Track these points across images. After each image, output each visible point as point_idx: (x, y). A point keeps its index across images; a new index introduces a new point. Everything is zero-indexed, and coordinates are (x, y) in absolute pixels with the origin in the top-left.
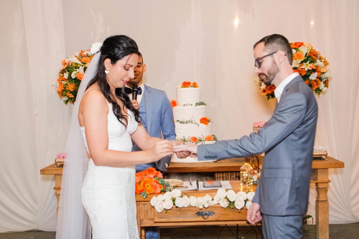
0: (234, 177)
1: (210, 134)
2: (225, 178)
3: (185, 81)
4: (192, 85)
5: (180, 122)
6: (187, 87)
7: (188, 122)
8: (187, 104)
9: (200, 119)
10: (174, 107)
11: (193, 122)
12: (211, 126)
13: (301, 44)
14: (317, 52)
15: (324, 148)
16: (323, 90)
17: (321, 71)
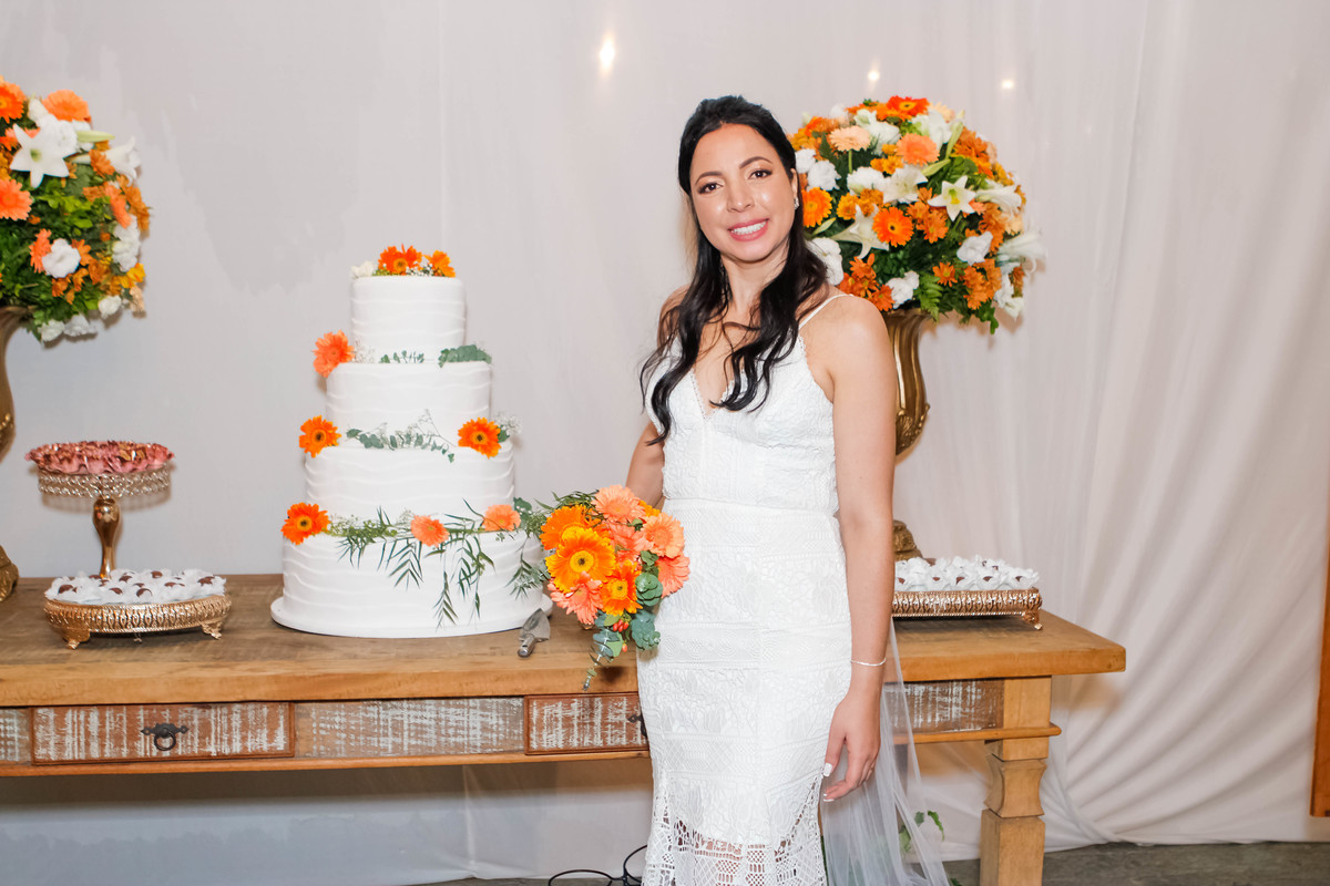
0: (623, 719)
1: (503, 499)
2: (575, 722)
3: (391, 246)
4: (424, 263)
5: (363, 439)
6: (402, 273)
7: (399, 441)
8: (400, 355)
9: (461, 427)
10: (336, 364)
11: (426, 440)
12: (512, 459)
13: (920, 106)
14: (986, 145)
15: (1025, 574)
16: (1008, 310)
17: (1004, 225)
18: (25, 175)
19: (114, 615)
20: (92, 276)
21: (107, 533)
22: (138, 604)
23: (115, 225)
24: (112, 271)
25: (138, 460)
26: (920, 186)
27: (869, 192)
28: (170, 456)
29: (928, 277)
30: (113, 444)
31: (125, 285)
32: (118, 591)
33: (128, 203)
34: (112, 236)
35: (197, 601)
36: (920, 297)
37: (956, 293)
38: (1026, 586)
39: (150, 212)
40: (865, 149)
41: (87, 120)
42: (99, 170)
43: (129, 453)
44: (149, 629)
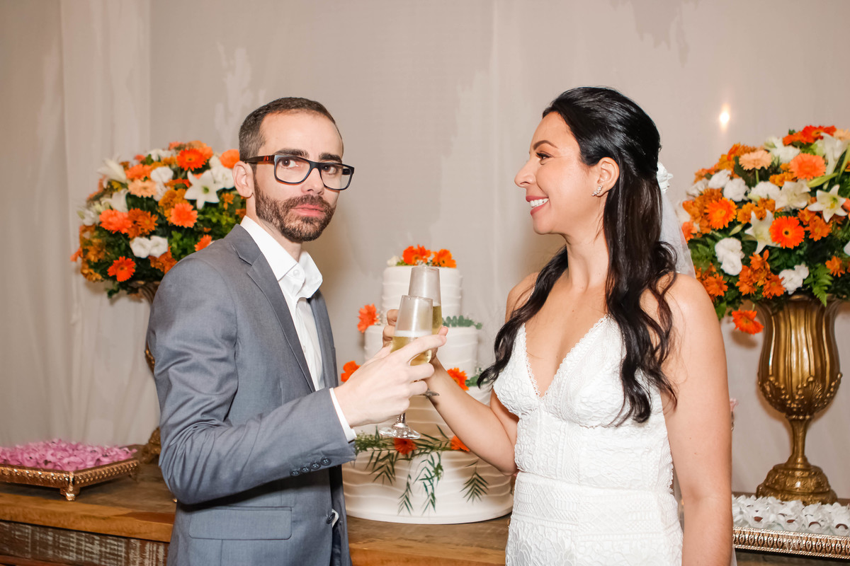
3: (410, 245)
4: (431, 257)
6: (417, 264)
10: (368, 326)
18: (193, 202)
27: (765, 201)
29: (817, 268)
36: (810, 284)
40: (771, 166)
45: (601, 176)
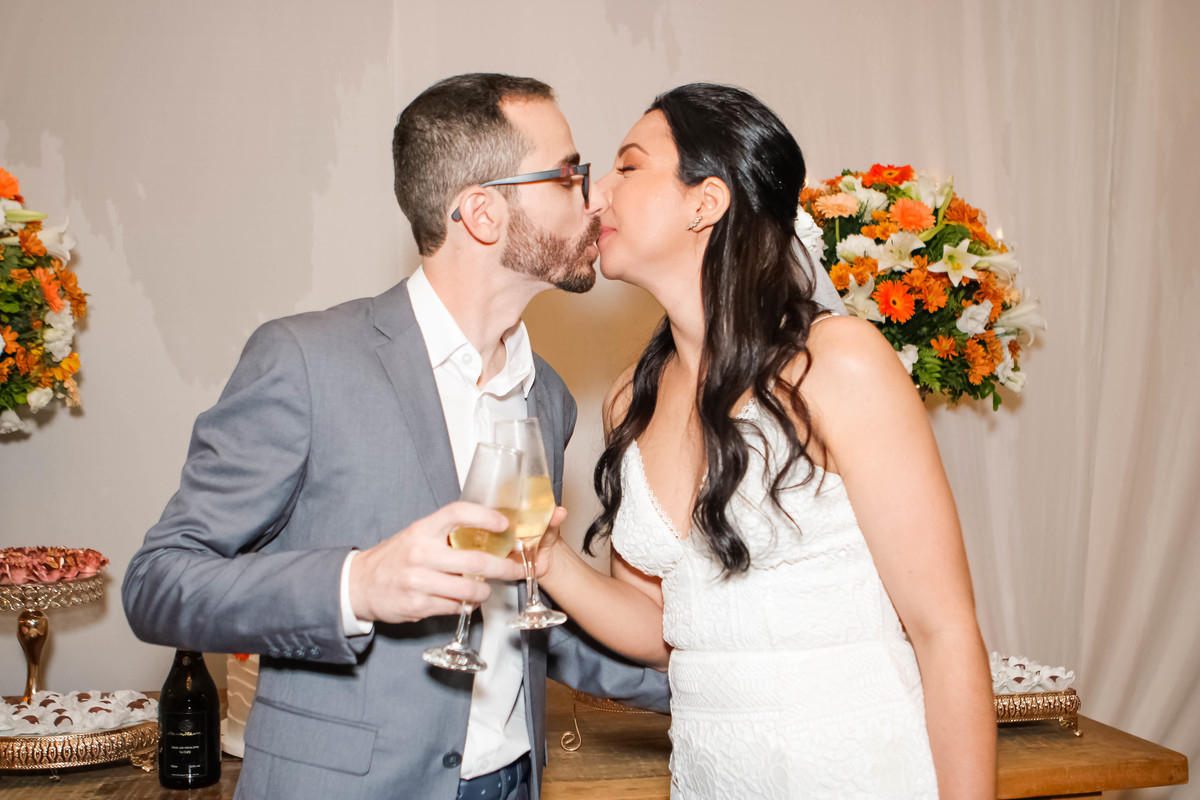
13: (905, 173)
14: (977, 211)
15: (1059, 672)
16: (1009, 385)
17: (1003, 295)
19: (27, 749)
20: (19, 365)
21: (35, 650)
22: (55, 734)
23: (47, 311)
24: (44, 362)
25: (67, 567)
26: (915, 253)
27: (862, 260)
28: (104, 563)
29: (926, 352)
30: (43, 550)
31: (59, 377)
32: (33, 720)
33: (63, 289)
34: (44, 323)
35: (125, 730)
36: (918, 372)
37: (955, 368)
38: (1062, 687)
39: (87, 299)
40: (854, 216)
41: (18, 199)
42: (28, 251)
43: (57, 560)
44: (68, 764)
45: (703, 204)
